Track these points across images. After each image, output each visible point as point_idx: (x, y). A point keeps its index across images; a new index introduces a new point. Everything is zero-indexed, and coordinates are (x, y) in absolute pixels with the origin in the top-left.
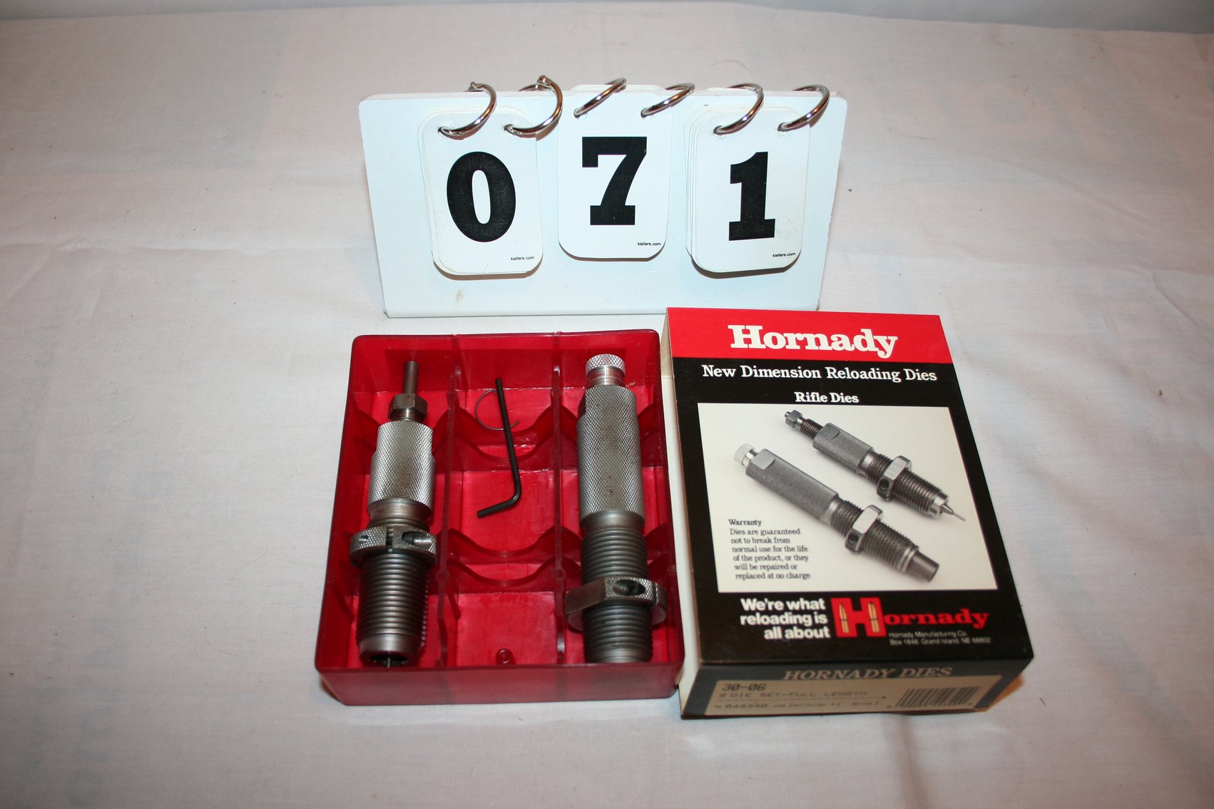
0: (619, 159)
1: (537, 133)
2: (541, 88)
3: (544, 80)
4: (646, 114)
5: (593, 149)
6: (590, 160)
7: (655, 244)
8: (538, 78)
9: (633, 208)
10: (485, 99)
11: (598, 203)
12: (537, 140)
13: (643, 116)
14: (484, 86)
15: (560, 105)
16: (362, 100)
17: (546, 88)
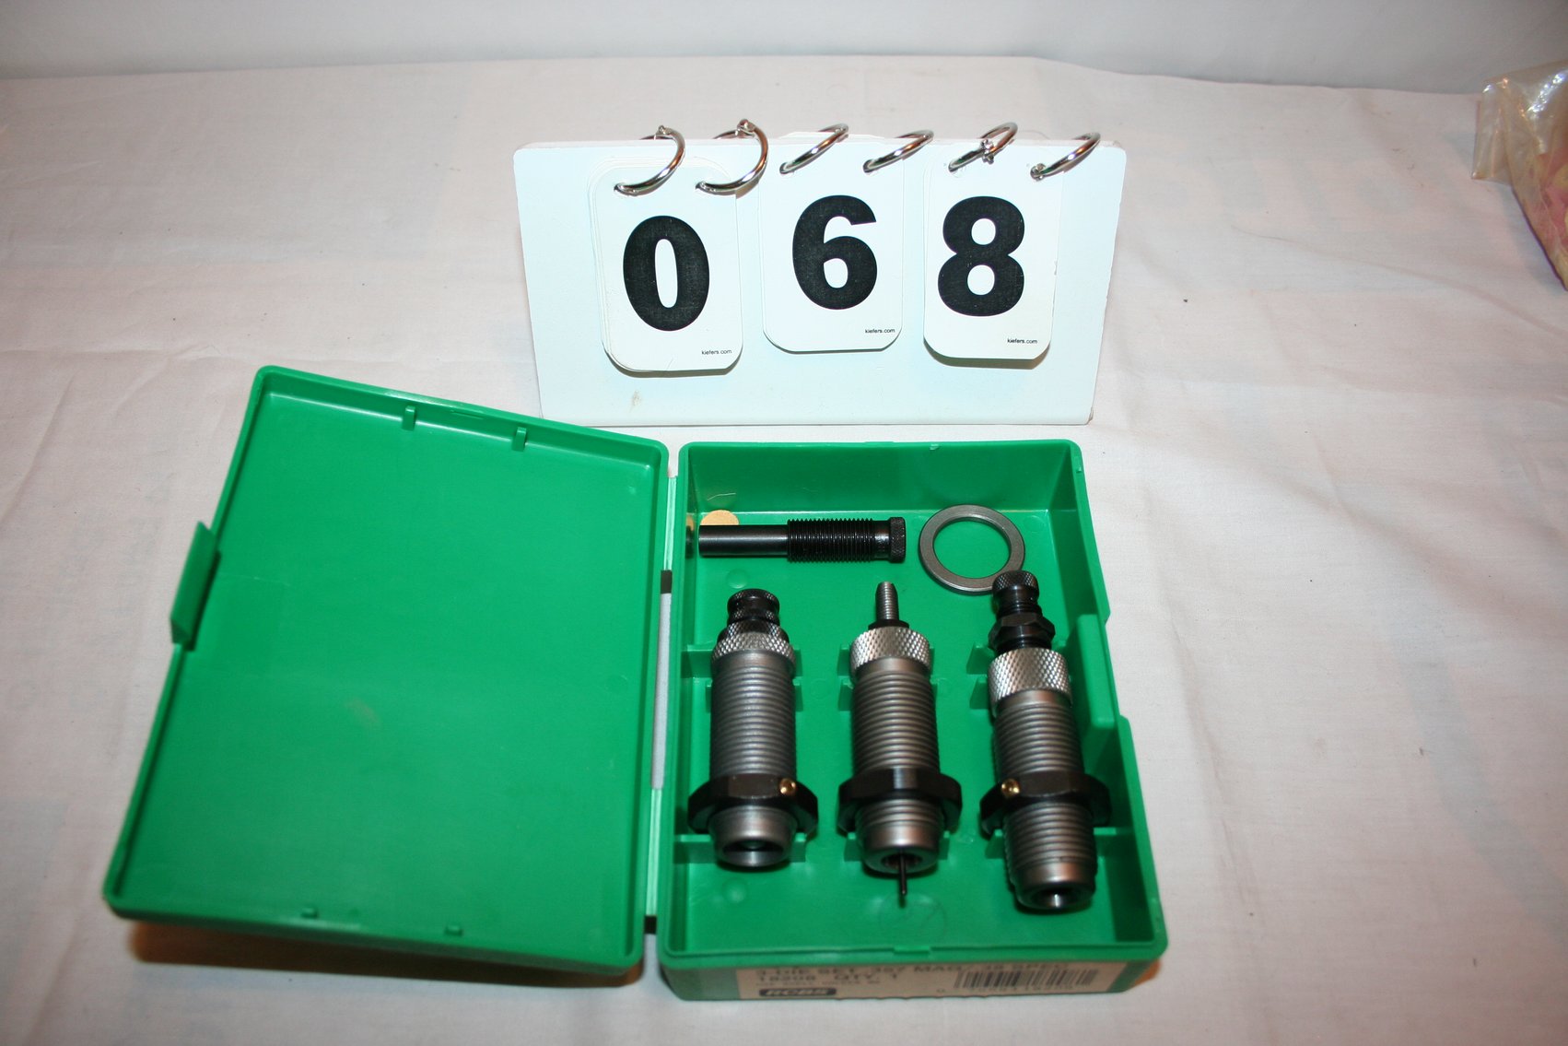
1: (736, 189)
2: (742, 135)
3: (746, 125)
4: (870, 168)
8: (738, 123)
10: (670, 148)
12: (736, 198)
13: (866, 170)
14: (672, 133)
15: (764, 156)
16: (518, 149)
17: (748, 135)
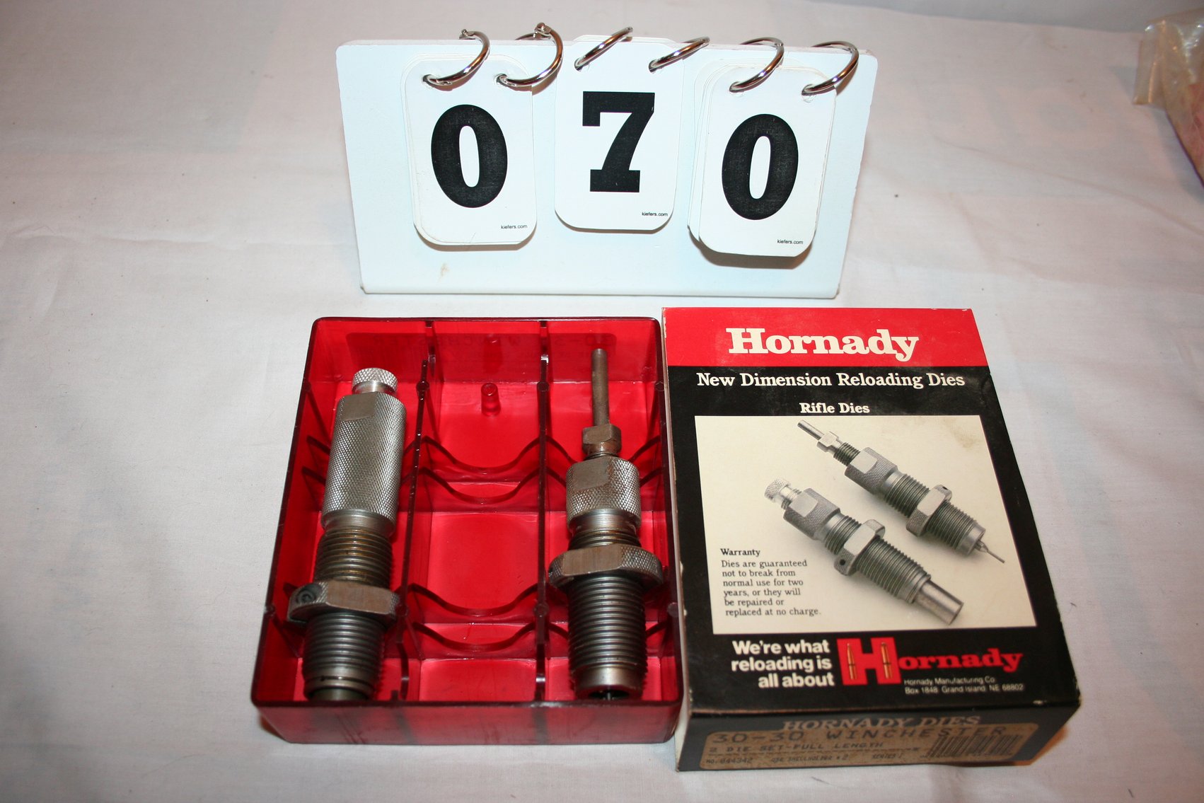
0: (624, 117)
1: (534, 85)
2: (539, 37)
3: (542, 28)
4: (654, 67)
5: (595, 106)
6: (591, 118)
7: (661, 215)
8: (536, 26)
9: (637, 173)
10: (476, 47)
11: (599, 166)
12: (533, 94)
13: (652, 70)
14: (476, 34)
15: (559, 56)
16: (340, 45)
17: (545, 37)
